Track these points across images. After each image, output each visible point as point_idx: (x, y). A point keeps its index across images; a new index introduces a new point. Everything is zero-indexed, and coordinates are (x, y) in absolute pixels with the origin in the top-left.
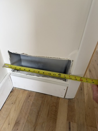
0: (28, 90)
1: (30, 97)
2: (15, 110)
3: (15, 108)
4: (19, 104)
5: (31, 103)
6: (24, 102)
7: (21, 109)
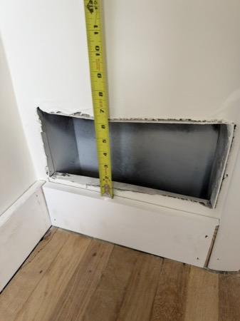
0: (92, 238)
1: (96, 257)
2: (46, 293)
3: (47, 288)
4: (60, 276)
5: (98, 274)
6: (76, 272)
7: (66, 291)
